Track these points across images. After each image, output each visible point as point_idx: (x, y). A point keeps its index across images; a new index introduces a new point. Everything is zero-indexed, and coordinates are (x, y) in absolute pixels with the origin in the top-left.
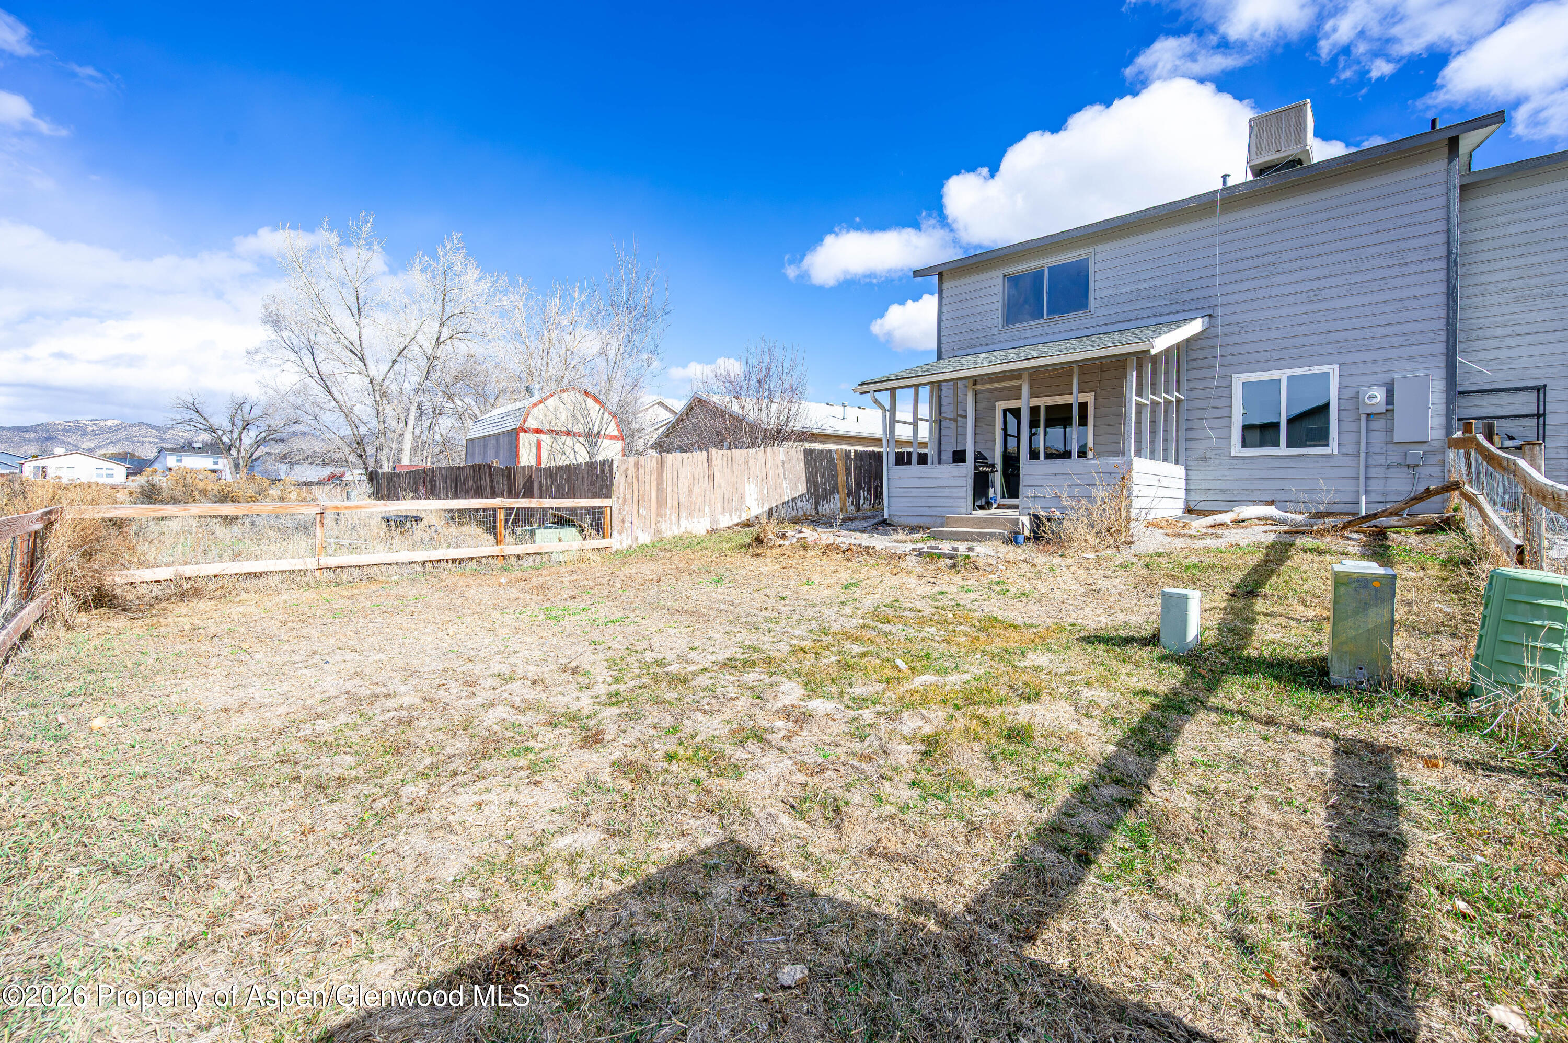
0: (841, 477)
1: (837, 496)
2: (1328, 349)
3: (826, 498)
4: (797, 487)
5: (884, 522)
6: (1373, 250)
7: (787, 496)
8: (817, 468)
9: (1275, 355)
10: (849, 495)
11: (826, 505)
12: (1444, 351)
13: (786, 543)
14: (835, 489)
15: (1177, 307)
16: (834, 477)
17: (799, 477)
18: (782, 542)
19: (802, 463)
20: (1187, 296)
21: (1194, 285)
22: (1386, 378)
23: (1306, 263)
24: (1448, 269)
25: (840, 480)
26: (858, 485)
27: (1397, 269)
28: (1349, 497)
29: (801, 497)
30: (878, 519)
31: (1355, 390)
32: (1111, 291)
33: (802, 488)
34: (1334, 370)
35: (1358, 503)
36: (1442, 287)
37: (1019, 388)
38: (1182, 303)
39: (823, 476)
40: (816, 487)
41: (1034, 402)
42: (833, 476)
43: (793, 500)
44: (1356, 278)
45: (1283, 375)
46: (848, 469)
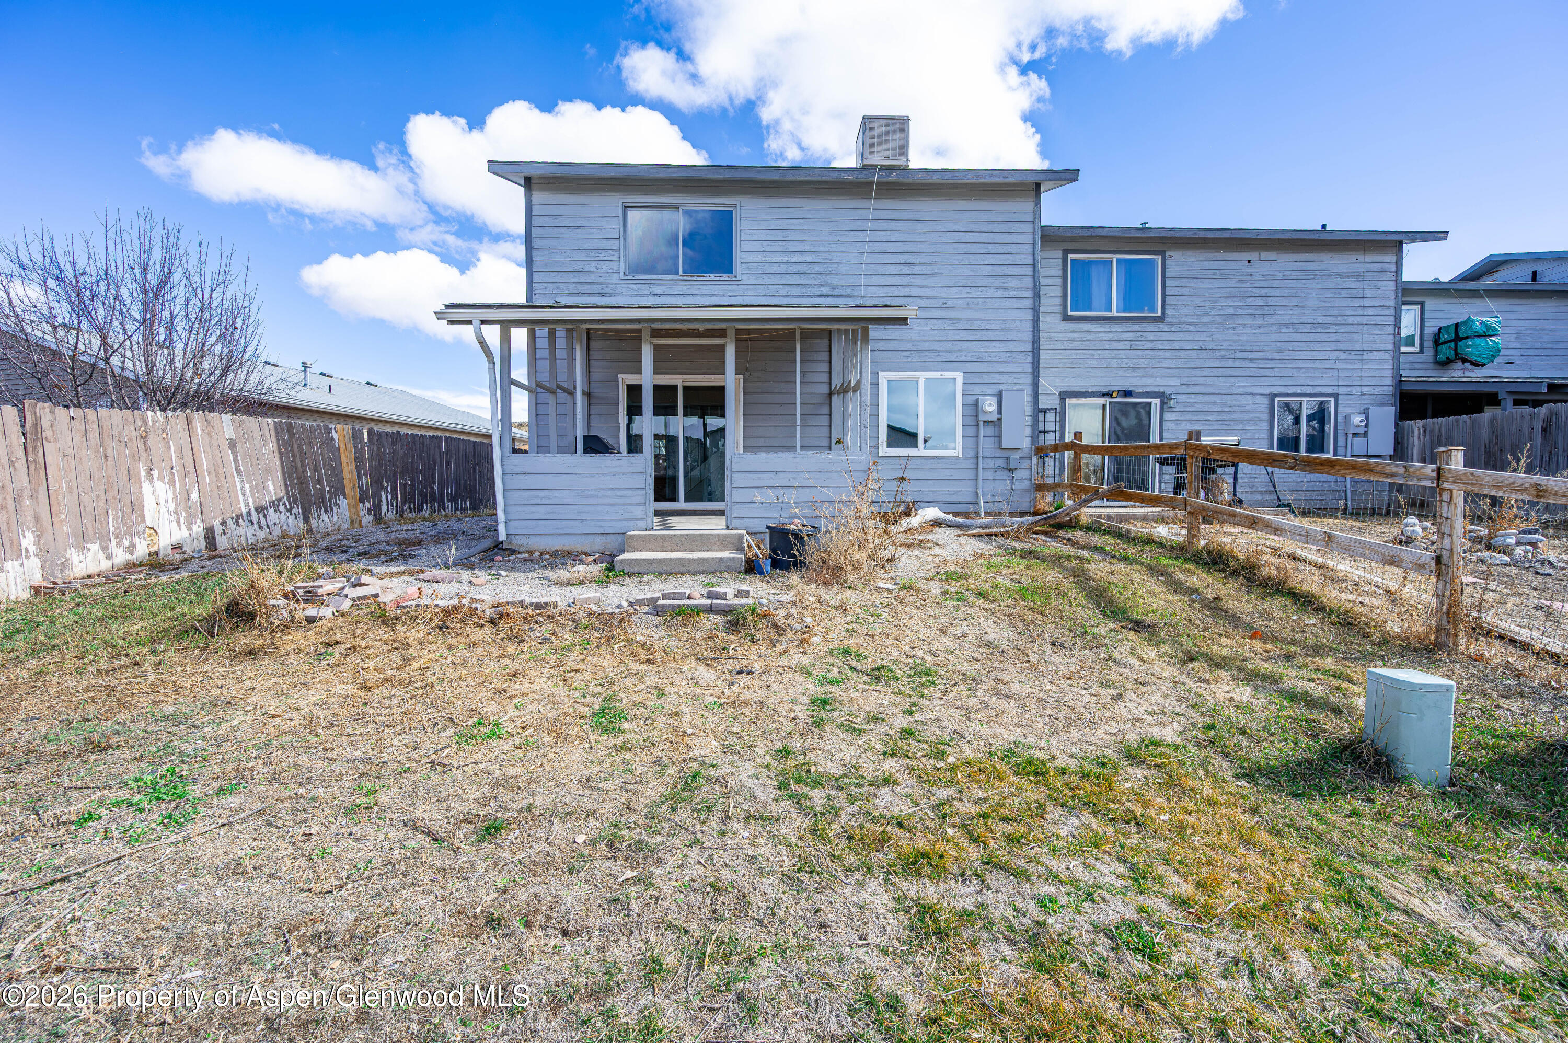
0: (349, 471)
1: (343, 502)
2: (955, 357)
3: (324, 504)
4: (265, 487)
5: (498, 546)
6: (987, 270)
7: (245, 502)
8: (304, 455)
9: (914, 356)
10: (362, 500)
11: (325, 517)
12: (1030, 370)
13: (327, 612)
14: (339, 490)
15: (827, 290)
16: (336, 470)
17: (268, 470)
18: (312, 611)
19: (272, 445)
20: (836, 280)
21: (844, 269)
22: (995, 389)
23: (939, 269)
24: (1034, 298)
25: (346, 474)
26: (377, 483)
27: (1002, 291)
28: (969, 497)
29: (275, 504)
30: (487, 543)
31: (975, 397)
32: (758, 258)
33: (274, 488)
34: (959, 376)
35: (977, 503)
36: (1029, 315)
37: (721, 349)
38: (833, 286)
39: (316, 468)
40: (302, 484)
41: (666, 380)
42: (334, 469)
43: (260, 510)
44: (974, 293)
45: (922, 376)
46: (359, 459)
